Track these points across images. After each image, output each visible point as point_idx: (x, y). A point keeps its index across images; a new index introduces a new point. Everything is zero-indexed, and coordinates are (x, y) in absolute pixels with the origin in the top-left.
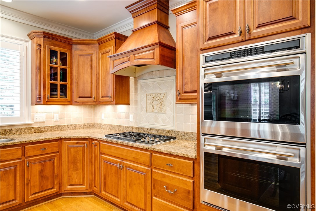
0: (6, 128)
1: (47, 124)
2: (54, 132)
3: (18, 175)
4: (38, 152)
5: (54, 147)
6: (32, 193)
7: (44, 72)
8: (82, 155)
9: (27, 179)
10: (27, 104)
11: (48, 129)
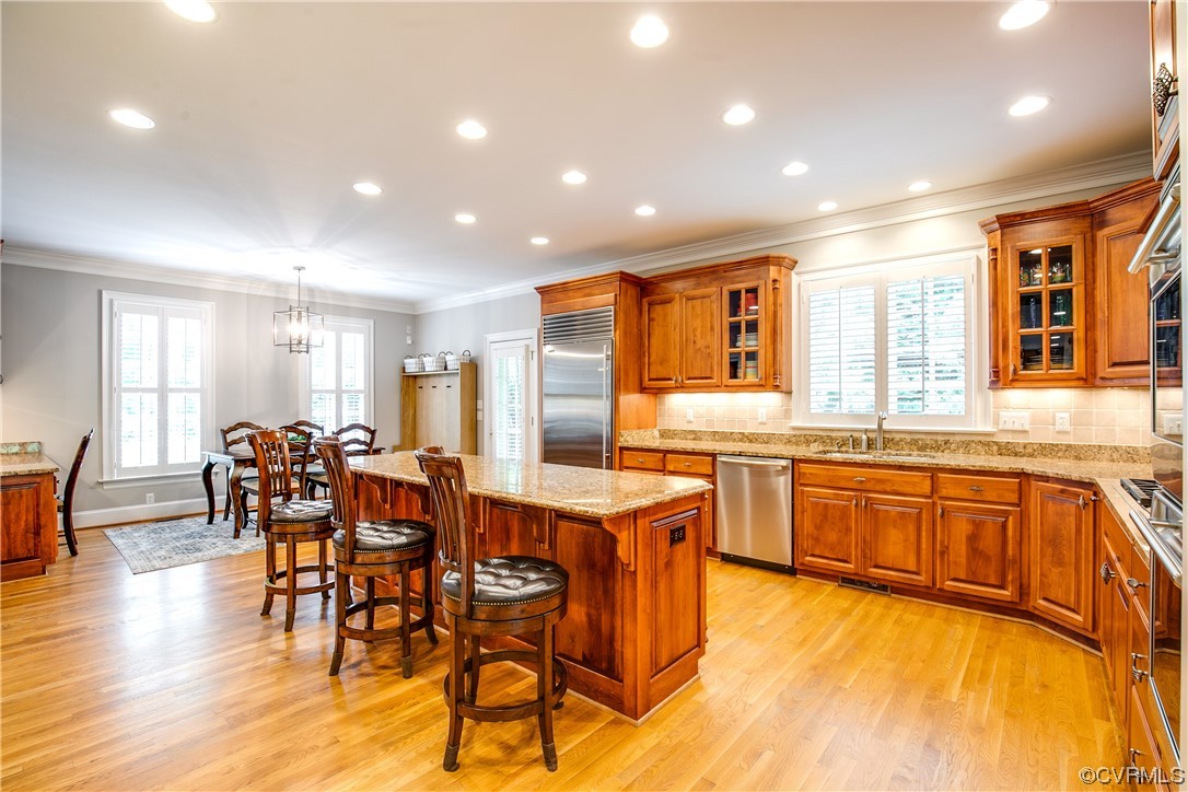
0: (940, 438)
1: (1035, 438)
2: (1056, 460)
3: (924, 528)
4: (966, 494)
5: (1006, 489)
6: (952, 576)
7: (1005, 310)
8: (1073, 526)
9: (942, 542)
10: (980, 389)
11: (1034, 450)
